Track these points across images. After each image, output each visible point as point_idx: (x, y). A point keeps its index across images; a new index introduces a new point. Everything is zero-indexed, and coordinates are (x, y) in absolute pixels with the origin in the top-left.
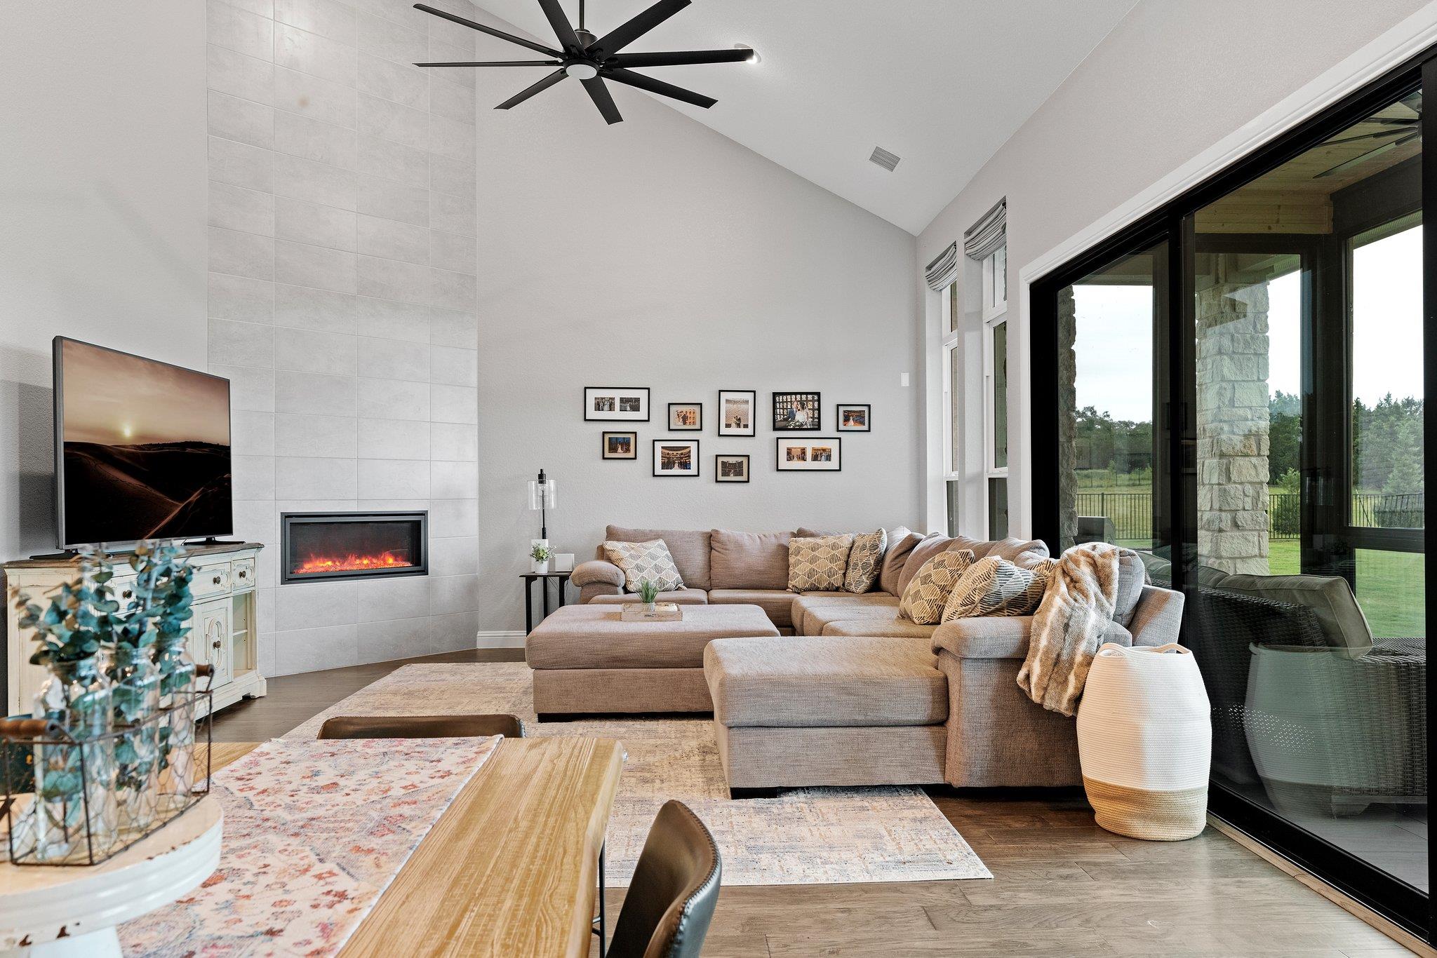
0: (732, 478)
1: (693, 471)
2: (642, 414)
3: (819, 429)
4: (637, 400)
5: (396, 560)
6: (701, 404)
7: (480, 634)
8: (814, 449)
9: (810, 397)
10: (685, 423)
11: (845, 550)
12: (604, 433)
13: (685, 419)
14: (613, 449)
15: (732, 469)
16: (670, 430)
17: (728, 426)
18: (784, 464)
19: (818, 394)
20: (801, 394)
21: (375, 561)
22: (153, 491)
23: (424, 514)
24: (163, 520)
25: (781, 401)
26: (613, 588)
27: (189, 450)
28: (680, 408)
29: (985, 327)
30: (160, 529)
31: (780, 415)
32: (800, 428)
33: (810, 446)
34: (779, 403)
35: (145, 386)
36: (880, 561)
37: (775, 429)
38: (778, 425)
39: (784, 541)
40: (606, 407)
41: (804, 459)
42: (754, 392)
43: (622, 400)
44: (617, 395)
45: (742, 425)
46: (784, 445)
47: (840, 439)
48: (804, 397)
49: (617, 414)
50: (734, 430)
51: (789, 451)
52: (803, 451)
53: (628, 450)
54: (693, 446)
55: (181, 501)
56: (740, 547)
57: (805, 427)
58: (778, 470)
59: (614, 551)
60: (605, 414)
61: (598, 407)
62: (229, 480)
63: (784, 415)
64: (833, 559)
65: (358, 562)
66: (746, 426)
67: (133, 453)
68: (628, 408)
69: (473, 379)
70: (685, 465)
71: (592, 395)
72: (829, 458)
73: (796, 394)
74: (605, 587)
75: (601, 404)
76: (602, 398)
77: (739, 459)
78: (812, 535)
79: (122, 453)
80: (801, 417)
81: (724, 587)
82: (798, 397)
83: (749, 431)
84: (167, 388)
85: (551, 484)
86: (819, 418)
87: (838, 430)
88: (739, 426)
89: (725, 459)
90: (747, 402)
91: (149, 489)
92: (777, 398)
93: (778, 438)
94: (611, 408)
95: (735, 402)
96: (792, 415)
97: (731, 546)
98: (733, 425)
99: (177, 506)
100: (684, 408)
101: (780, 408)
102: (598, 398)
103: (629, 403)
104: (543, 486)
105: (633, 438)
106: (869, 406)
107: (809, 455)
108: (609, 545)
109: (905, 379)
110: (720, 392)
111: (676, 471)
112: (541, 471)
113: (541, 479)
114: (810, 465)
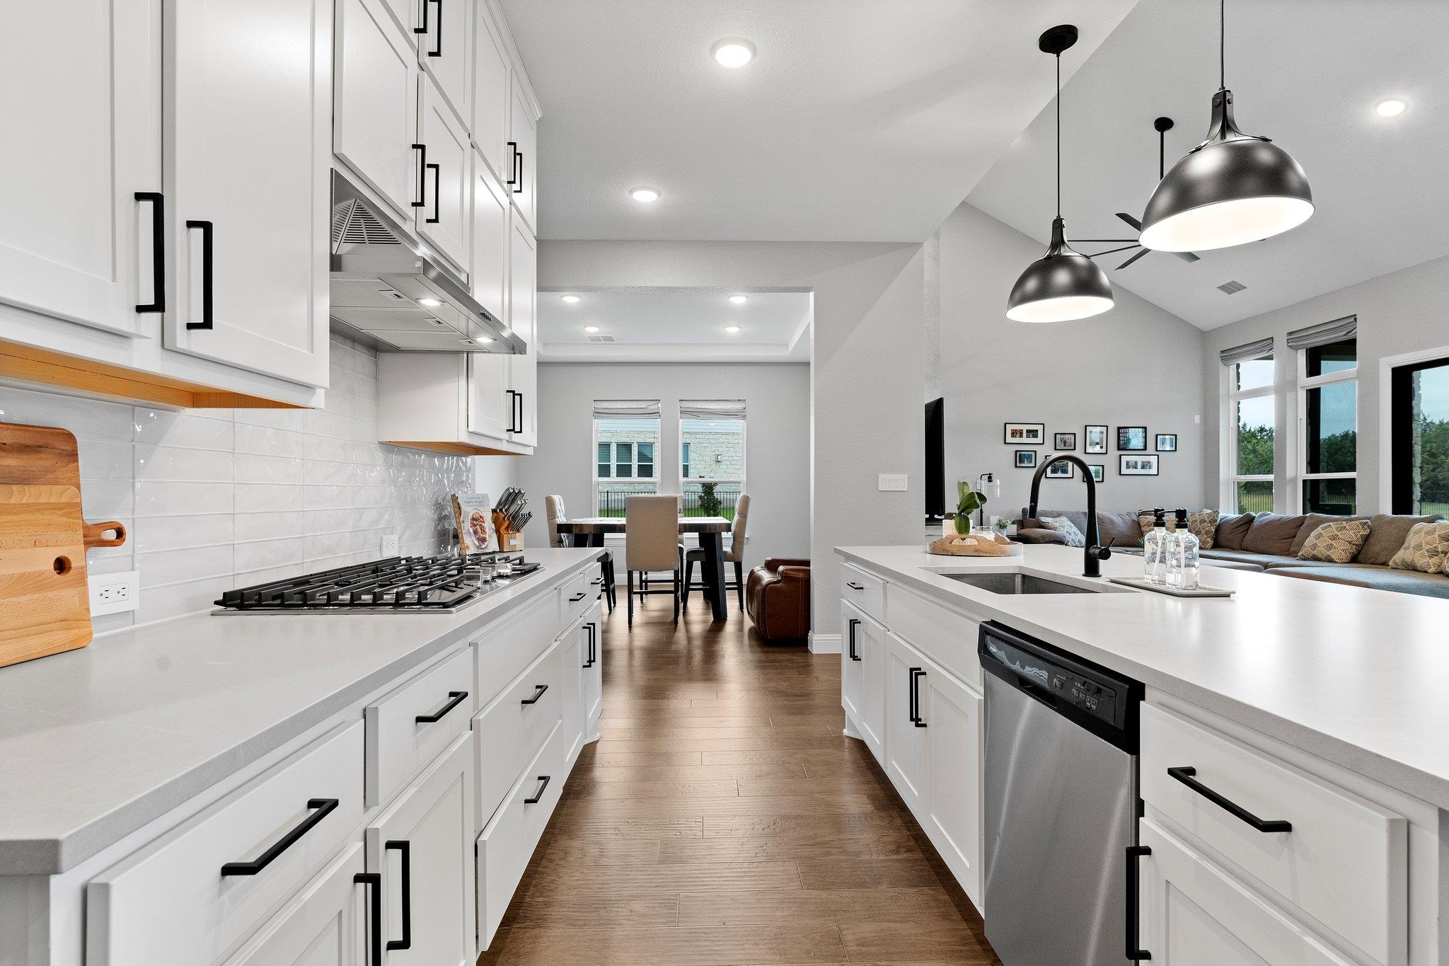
1: (1070, 475)
2: (1039, 440)
3: (1146, 449)
4: (1037, 431)
6: (1075, 434)
8: (1143, 462)
9: (1140, 430)
10: (1065, 446)
12: (1016, 451)
13: (1065, 443)
14: (1021, 461)
16: (1056, 449)
18: (1124, 471)
19: (1145, 428)
20: (1135, 427)
25: (1122, 431)
28: (1062, 436)
29: (1299, 389)
31: (1121, 440)
32: (1134, 449)
33: (1140, 459)
34: (1121, 433)
37: (1119, 449)
38: (1121, 447)
40: (1018, 435)
41: (1136, 468)
42: (1107, 426)
43: (1027, 430)
44: (1025, 428)
46: (1124, 459)
47: (1158, 455)
48: (1136, 430)
49: (1024, 440)
50: (1094, 450)
51: (1127, 463)
52: (1136, 463)
53: (1031, 462)
57: (1137, 448)
58: (1122, 474)
59: (1049, 523)
60: (1017, 440)
61: (1014, 434)
63: (1123, 440)
66: (1102, 447)
68: (1031, 436)
70: (1065, 471)
71: (1009, 428)
72: (1151, 467)
73: (1132, 428)
76: (1015, 430)
77: (1098, 468)
80: (1135, 442)
83: (1104, 450)
86: (1146, 442)
87: (1157, 450)
88: (1097, 447)
90: (1103, 432)
92: (1120, 430)
93: (1120, 455)
94: (1021, 436)
95: (1095, 432)
96: (1128, 441)
98: (1094, 446)
100: (1064, 436)
101: (1121, 436)
102: (1013, 430)
103: (1033, 433)
104: (991, 484)
105: (1033, 454)
106: (1176, 436)
107: (1139, 465)
108: (1043, 519)
109: (1197, 419)
110: (1086, 426)
111: (1059, 475)
112: (990, 474)
113: (990, 479)
114: (1139, 471)
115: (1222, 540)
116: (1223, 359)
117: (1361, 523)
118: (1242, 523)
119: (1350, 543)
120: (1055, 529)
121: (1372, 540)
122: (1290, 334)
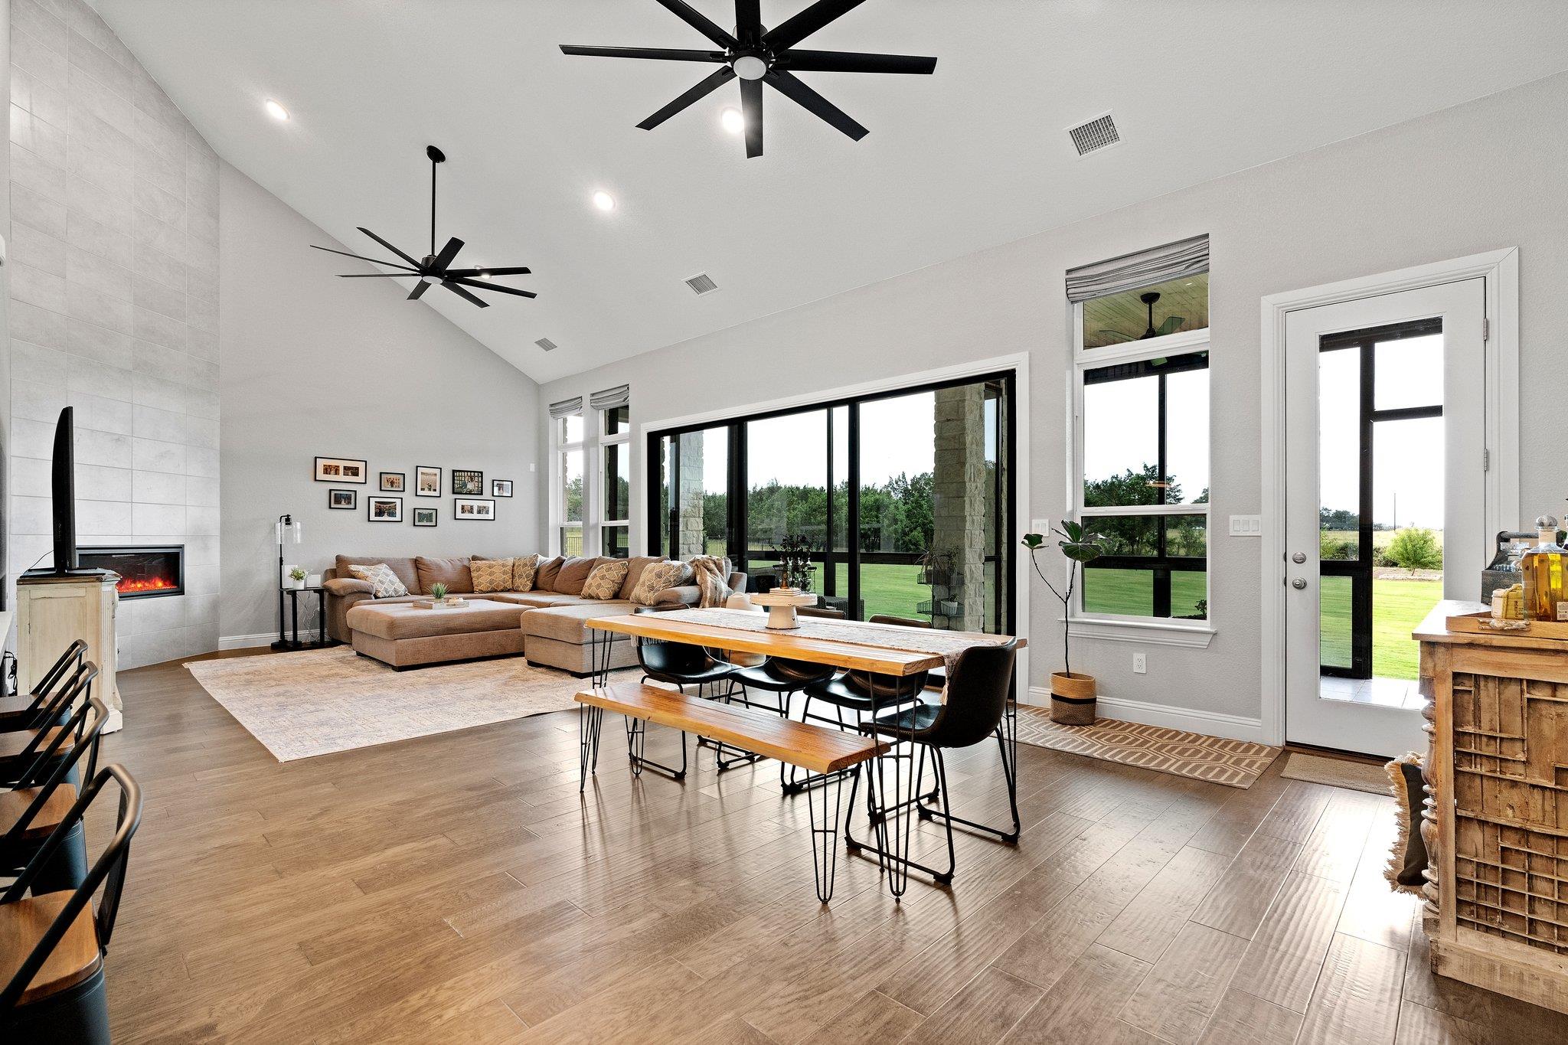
0: (425, 523)
1: (398, 518)
2: (361, 478)
3: (482, 494)
4: (357, 469)
5: (165, 584)
6: (404, 474)
7: (221, 639)
8: (478, 506)
9: (476, 474)
10: (392, 486)
11: (510, 567)
12: (330, 490)
13: (392, 484)
14: (338, 501)
15: (425, 518)
16: (381, 490)
17: (423, 489)
18: (459, 515)
19: (482, 473)
20: (471, 472)
23: (181, 547)
25: (458, 475)
26: (369, 595)
28: (389, 476)
29: (600, 445)
31: (457, 484)
32: (470, 493)
33: (476, 504)
36: (537, 572)
37: (454, 493)
38: (455, 490)
39: (466, 563)
40: (332, 472)
41: (472, 513)
42: (441, 469)
43: (345, 468)
44: (342, 464)
45: (432, 489)
46: (459, 503)
47: (494, 500)
48: (472, 474)
49: (341, 477)
50: (426, 493)
51: (463, 507)
52: (472, 507)
53: (349, 503)
54: (398, 502)
56: (439, 568)
57: (473, 492)
58: (456, 519)
59: (359, 571)
60: (331, 477)
61: (326, 471)
63: (459, 484)
64: (503, 572)
66: (435, 490)
68: (350, 474)
69: (217, 444)
70: (392, 514)
71: (321, 463)
72: (487, 512)
73: (467, 471)
75: (328, 470)
76: (329, 466)
77: (430, 511)
78: (483, 559)
80: (470, 486)
82: (469, 473)
83: (437, 494)
85: (297, 525)
86: (482, 487)
87: (493, 495)
88: (430, 490)
89: (421, 511)
90: (436, 475)
92: (455, 473)
93: (456, 499)
94: (337, 472)
95: (427, 474)
96: (464, 485)
97: (431, 566)
98: (426, 489)
100: (392, 476)
101: (457, 480)
102: (326, 465)
103: (355, 472)
104: (290, 527)
105: (353, 494)
106: (512, 482)
107: (475, 510)
108: (353, 567)
109: (532, 467)
110: (417, 467)
111: (386, 518)
112: (288, 516)
113: (288, 521)
114: (475, 516)
115: (540, 583)
116: (552, 412)
117: (621, 564)
118: (554, 565)
119: (613, 581)
120: (365, 578)
121: (628, 579)
122: (593, 395)
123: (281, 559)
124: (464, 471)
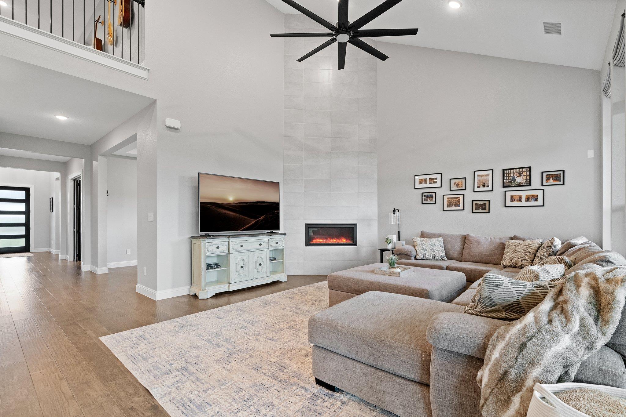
0: (480, 211)
1: (461, 208)
2: (438, 184)
3: (530, 185)
4: (436, 179)
5: (347, 241)
6: (465, 178)
8: (527, 196)
9: (524, 170)
10: (457, 187)
11: (536, 248)
12: (422, 193)
13: (457, 185)
14: (426, 200)
15: (481, 207)
16: (450, 190)
17: (479, 187)
18: (508, 203)
19: (530, 168)
20: (519, 168)
21: (338, 240)
22: (243, 216)
23: (356, 225)
24: (247, 225)
25: (507, 173)
27: (259, 204)
28: (455, 181)
30: (245, 228)
31: (507, 180)
32: (519, 186)
33: (524, 194)
34: (506, 174)
35: (239, 185)
37: (504, 187)
38: (505, 185)
39: (503, 241)
40: (423, 183)
41: (521, 201)
42: (493, 170)
43: (430, 179)
44: (428, 177)
45: (486, 186)
46: (508, 195)
47: (543, 190)
48: (521, 170)
49: (428, 185)
50: (482, 189)
51: (512, 198)
52: (520, 197)
53: (432, 200)
54: (462, 197)
55: (256, 219)
56: (478, 243)
57: (522, 185)
58: (505, 206)
59: (417, 242)
60: (423, 186)
61: (420, 183)
62: (279, 213)
63: (509, 180)
64: (526, 252)
65: (332, 240)
66: (488, 186)
67: (233, 205)
68: (432, 182)
69: (376, 176)
70: (458, 205)
71: (417, 178)
72: (536, 200)
73: (516, 169)
74: (406, 256)
75: (421, 182)
76: (422, 179)
77: (484, 202)
78: (518, 239)
79: (228, 205)
80: (519, 180)
81: (468, 261)
82: (518, 170)
83: (490, 189)
84: (250, 186)
86: (530, 180)
87: (542, 185)
88: (484, 186)
89: (477, 202)
90: (489, 175)
91: (241, 216)
92: (505, 172)
93: (505, 191)
94: (425, 183)
95: (482, 176)
96: (514, 179)
97: (474, 242)
98: (481, 186)
99: (254, 221)
100: (457, 180)
101: (507, 177)
102: (420, 179)
103: (433, 180)
105: (435, 195)
106: (565, 171)
107: (524, 198)
108: (415, 239)
110: (475, 171)
111: (453, 208)
113: (395, 212)
114: (525, 203)
123: (399, 232)
124: (513, 169)
